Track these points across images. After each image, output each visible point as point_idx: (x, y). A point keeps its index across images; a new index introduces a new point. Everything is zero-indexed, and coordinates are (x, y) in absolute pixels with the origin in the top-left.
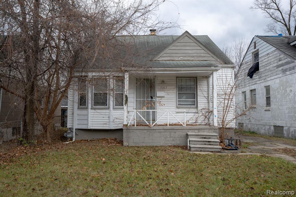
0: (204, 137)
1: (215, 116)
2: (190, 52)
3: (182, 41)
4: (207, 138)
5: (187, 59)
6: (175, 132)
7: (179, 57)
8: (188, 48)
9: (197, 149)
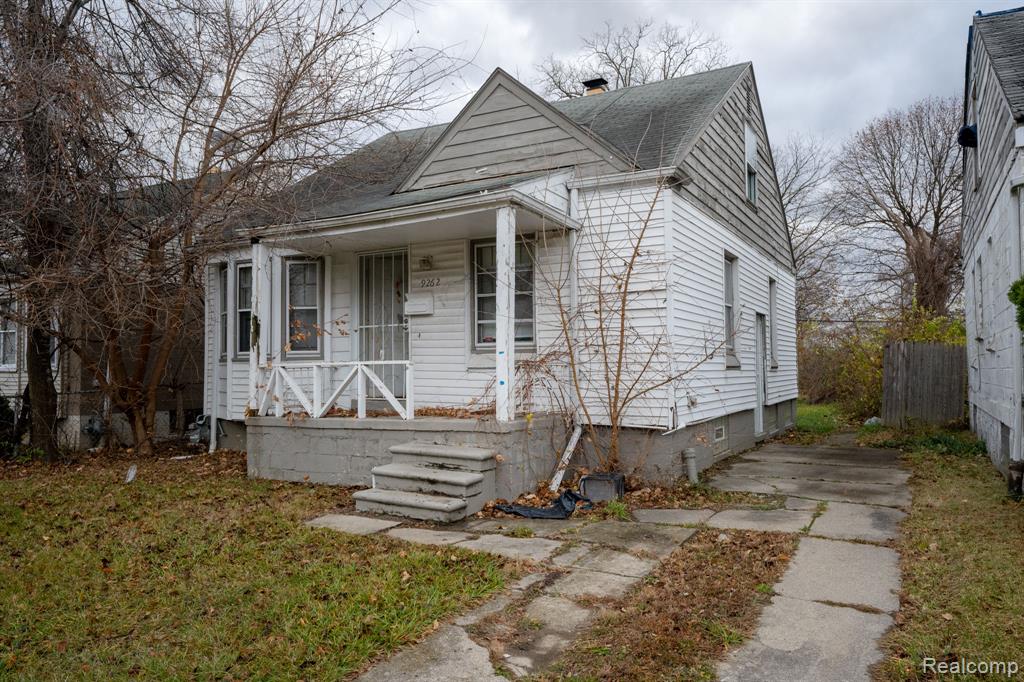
0: (440, 461)
1: (502, 383)
2: (511, 142)
3: (485, 108)
4: (448, 468)
5: (501, 171)
6: (377, 441)
7: (477, 168)
8: (505, 130)
9: (375, 506)
